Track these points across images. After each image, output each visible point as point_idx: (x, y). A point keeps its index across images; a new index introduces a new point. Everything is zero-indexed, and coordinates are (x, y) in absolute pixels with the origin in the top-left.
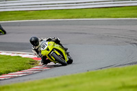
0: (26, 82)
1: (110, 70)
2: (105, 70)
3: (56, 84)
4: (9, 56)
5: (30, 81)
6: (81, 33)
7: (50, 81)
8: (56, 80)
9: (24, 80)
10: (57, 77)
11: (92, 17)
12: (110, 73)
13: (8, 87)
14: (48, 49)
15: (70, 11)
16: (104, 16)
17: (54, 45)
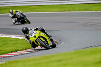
0: (30, 58)
1: (92, 49)
2: (89, 50)
3: (52, 59)
4: (18, 39)
5: (33, 57)
6: (71, 22)
7: (48, 58)
8: (53, 56)
9: (29, 57)
10: (53, 55)
11: (79, 10)
12: (92, 52)
13: (17, 62)
14: (35, 37)
15: (63, 6)
16: (88, 10)
17: (40, 33)
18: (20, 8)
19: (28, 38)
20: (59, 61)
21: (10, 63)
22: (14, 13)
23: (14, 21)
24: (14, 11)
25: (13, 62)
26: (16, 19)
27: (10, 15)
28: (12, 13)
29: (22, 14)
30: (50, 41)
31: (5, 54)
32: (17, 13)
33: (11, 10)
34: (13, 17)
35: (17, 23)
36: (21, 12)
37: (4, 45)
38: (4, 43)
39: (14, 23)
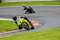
3: (40, 34)
7: (37, 33)
9: (26, 32)
10: (40, 31)
11: (56, 5)
14: (20, 22)
17: (23, 20)
18: (20, 3)
19: (16, 23)
20: (44, 35)
21: (14, 36)
22: (25, 7)
23: (25, 12)
24: (25, 5)
25: (16, 36)
26: (26, 10)
27: (23, 8)
28: (24, 7)
29: (30, 7)
30: (30, 25)
31: (11, 31)
32: (27, 7)
33: (23, 5)
34: (24, 9)
35: (27, 13)
36: (29, 6)
37: (11, 25)
38: (11, 24)
39: (25, 13)
